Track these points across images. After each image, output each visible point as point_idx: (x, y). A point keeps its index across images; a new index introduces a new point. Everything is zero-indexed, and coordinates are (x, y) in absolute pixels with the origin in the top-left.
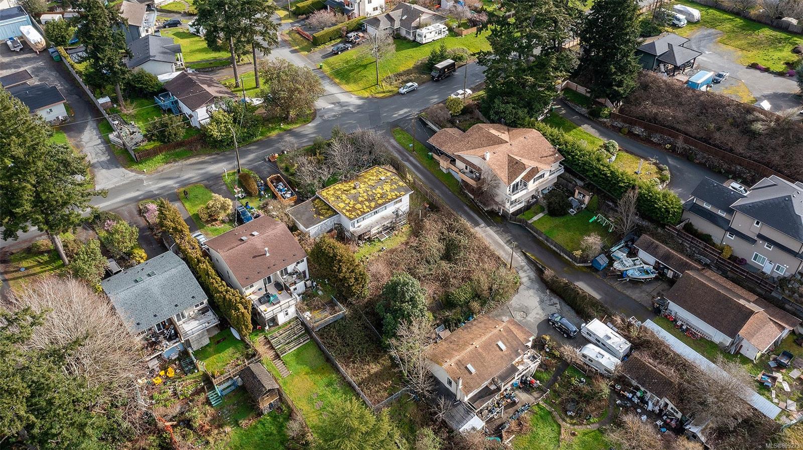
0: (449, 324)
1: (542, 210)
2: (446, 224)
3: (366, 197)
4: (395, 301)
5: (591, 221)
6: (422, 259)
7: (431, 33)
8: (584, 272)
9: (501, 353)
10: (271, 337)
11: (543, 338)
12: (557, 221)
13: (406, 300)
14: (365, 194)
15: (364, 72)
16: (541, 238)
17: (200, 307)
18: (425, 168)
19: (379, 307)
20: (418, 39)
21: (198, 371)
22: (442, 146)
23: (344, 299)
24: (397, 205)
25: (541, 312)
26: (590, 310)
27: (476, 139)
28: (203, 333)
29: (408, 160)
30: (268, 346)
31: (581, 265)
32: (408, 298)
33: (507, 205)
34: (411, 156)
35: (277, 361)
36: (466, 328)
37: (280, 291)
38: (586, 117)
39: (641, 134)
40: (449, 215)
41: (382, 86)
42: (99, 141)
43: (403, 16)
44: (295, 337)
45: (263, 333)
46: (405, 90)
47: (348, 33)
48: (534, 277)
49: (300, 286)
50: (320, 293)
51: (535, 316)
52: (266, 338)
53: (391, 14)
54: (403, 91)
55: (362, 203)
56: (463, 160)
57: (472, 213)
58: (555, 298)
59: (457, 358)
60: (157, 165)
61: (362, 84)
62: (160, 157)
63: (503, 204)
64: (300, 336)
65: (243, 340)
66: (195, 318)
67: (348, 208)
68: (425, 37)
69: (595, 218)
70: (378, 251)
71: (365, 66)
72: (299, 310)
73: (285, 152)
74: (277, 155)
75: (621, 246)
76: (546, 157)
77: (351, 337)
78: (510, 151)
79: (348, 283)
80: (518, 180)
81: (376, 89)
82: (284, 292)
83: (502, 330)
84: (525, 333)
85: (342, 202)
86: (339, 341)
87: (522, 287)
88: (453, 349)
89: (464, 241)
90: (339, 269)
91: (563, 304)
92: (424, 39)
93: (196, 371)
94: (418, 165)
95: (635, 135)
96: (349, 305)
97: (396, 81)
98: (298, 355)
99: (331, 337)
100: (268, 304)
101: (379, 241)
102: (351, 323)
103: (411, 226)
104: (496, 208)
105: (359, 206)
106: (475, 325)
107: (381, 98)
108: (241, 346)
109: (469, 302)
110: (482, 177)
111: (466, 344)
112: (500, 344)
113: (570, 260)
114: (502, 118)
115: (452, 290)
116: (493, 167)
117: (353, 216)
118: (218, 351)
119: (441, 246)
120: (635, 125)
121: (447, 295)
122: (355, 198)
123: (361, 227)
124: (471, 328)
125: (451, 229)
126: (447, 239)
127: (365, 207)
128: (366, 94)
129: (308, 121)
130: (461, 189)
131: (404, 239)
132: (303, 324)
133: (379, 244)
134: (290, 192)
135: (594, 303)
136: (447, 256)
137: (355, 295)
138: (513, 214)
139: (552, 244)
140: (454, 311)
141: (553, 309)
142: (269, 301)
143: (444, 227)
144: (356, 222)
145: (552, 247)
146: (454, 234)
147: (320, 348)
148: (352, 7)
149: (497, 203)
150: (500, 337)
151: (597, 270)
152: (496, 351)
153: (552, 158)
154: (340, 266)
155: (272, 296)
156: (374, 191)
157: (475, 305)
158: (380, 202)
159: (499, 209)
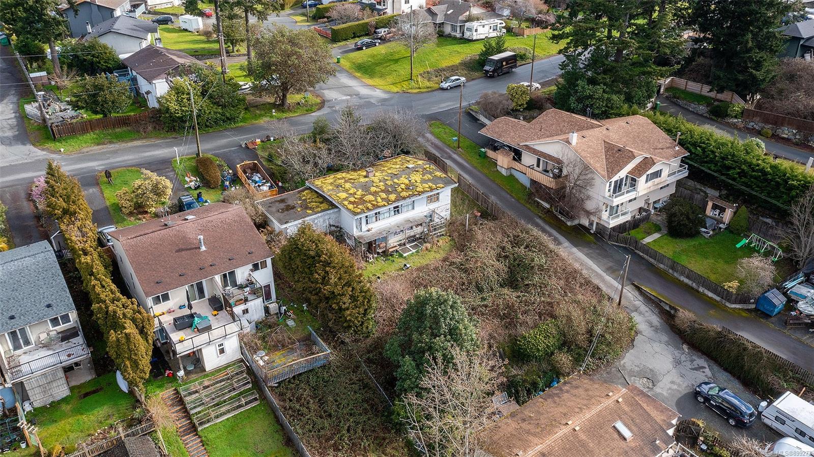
0: (517, 392)
1: (658, 229)
2: (509, 236)
3: (383, 188)
4: (421, 334)
5: (738, 246)
6: (470, 283)
7: (483, 26)
8: (747, 318)
9: (622, 443)
10: (185, 390)
11: (694, 423)
12: (684, 244)
13: (442, 331)
14: (382, 183)
15: (394, 67)
16: (662, 266)
17: (62, 327)
18: (475, 168)
19: (391, 349)
20: (467, 35)
21: (27, 445)
22: (500, 136)
23: (329, 335)
24: (433, 206)
25: (679, 380)
26: (772, 379)
27: (552, 125)
28: (54, 373)
29: (450, 158)
30: (179, 408)
31: (738, 306)
32: (444, 328)
33: (605, 215)
34: (455, 153)
35: (191, 438)
36: (550, 396)
37: (215, 310)
38: (706, 117)
39: (793, 137)
40: (514, 224)
41: (417, 81)
42: (13, 115)
43: (448, 10)
44: (233, 394)
45: (174, 384)
46: (448, 84)
47: (376, 28)
48: (658, 324)
49: (256, 306)
50: (291, 323)
51: (669, 385)
52: (177, 392)
53: (434, 8)
54: (445, 85)
55: (375, 194)
56: (535, 152)
57: (548, 228)
58: (699, 357)
59: (539, 448)
60: (85, 144)
61: (390, 79)
62: (90, 136)
63: (597, 212)
64: (241, 393)
65: (131, 393)
66: (46, 346)
67: (352, 199)
68: (476, 31)
69: (745, 241)
70: (398, 270)
71: (396, 61)
72: (247, 345)
73: (272, 139)
74: (258, 141)
75: (799, 280)
76: (662, 149)
77: (336, 401)
78: (608, 137)
79: (338, 304)
80: (622, 174)
81: (409, 84)
82: (223, 313)
83: (620, 400)
84: (662, 411)
85: (343, 191)
86: (313, 406)
87: (639, 338)
88: (528, 432)
89: (539, 260)
90: (324, 278)
91: (716, 368)
92: (475, 33)
93: (23, 446)
94: (465, 164)
95: (783, 138)
96: (338, 344)
97: (436, 77)
98: (233, 427)
99: (299, 399)
100: (188, 331)
101: (401, 256)
102: (339, 376)
103: (453, 239)
104: (585, 222)
105: (371, 197)
106: (567, 392)
107: (415, 93)
108: (124, 404)
109: (552, 353)
110: (565, 172)
111: (554, 424)
112: (620, 426)
113: (718, 299)
114: (587, 106)
115: (522, 331)
116: (583, 154)
117: (359, 210)
118: (78, 411)
119: (501, 266)
120: (782, 125)
121: (514, 340)
122: (366, 188)
123: (373, 231)
124: (559, 397)
125: (516, 242)
126: (511, 256)
127: (379, 199)
128: (395, 89)
129: (311, 110)
130: (530, 195)
131: (440, 255)
132: (250, 371)
133: (400, 260)
134: (269, 184)
135: (778, 366)
136: (512, 281)
137: (350, 327)
138: (614, 229)
139: (682, 274)
140: (526, 368)
141: (701, 377)
142: (191, 326)
143: (506, 239)
144: (364, 221)
145: (682, 278)
146: (522, 250)
147: (277, 419)
148: (384, 5)
149: (588, 213)
150: (617, 412)
151: (767, 316)
152: (613, 439)
153: (670, 152)
154: (327, 273)
155: (199, 316)
156: (396, 180)
157: (564, 359)
158: (404, 194)
159: (591, 224)
